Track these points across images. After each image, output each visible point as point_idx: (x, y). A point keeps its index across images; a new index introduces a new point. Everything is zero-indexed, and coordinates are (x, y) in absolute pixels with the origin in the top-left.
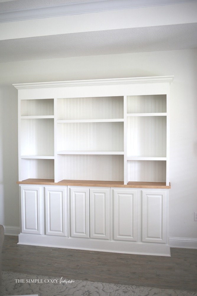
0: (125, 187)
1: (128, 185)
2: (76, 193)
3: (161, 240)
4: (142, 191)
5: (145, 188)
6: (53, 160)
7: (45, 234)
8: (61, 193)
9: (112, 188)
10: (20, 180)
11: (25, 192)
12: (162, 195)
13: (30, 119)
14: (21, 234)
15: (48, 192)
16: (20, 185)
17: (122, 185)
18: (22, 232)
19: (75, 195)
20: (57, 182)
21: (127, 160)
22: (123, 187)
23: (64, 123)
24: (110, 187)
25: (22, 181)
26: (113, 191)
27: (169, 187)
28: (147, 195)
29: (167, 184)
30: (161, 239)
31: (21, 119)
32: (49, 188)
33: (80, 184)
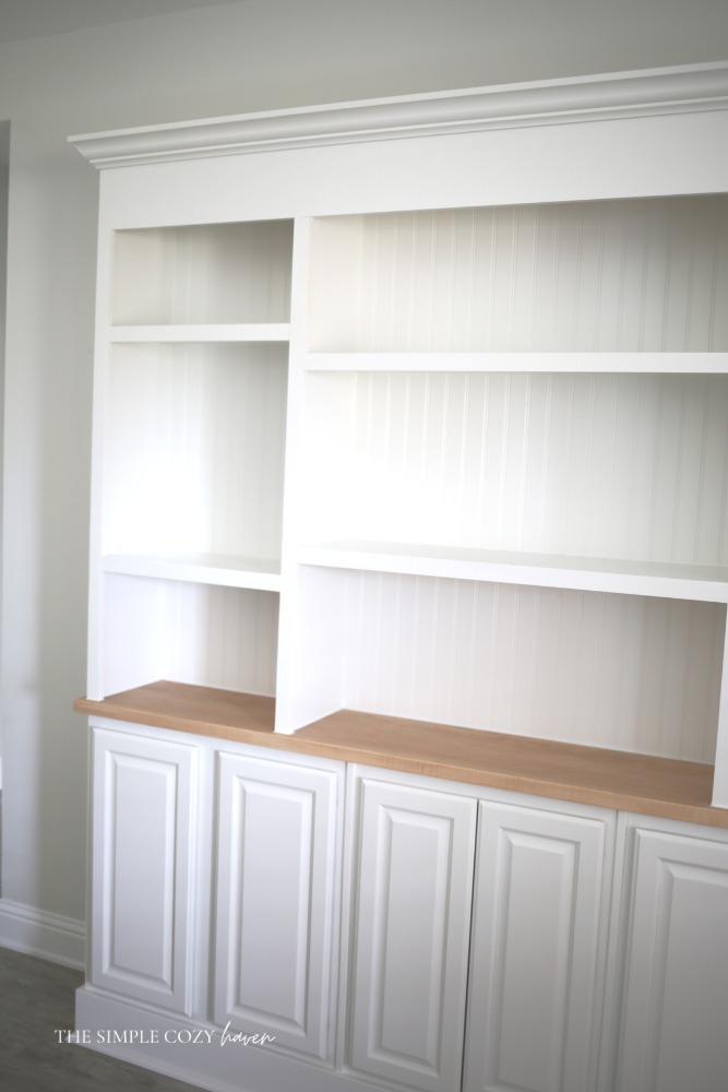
0: (717, 820)
2: (397, 818)
6: (273, 598)
7: (210, 1015)
8: (306, 801)
9: (628, 820)
10: (96, 692)
11: (115, 767)
13: (177, 346)
14: (88, 987)
15: (236, 784)
16: (93, 721)
17: (698, 810)
18: (95, 979)
19: (390, 823)
20: (289, 731)
22: (700, 824)
23: (363, 374)
24: (617, 811)
25: (106, 698)
26: (633, 836)
31: (113, 343)
32: (244, 758)
33: (424, 766)
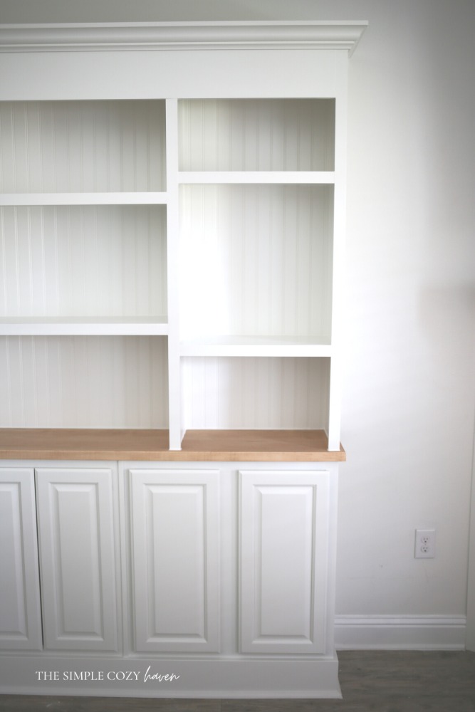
0: (174, 458)
1: (186, 454)
3: (310, 642)
4: (237, 472)
5: (251, 461)
9: (124, 465)
12: (314, 488)
17: (163, 453)
21: (182, 358)
22: (165, 460)
24: (118, 461)
26: (128, 473)
27: (340, 455)
28: (256, 486)
29: (333, 445)
30: (308, 642)
